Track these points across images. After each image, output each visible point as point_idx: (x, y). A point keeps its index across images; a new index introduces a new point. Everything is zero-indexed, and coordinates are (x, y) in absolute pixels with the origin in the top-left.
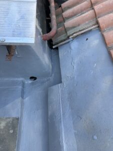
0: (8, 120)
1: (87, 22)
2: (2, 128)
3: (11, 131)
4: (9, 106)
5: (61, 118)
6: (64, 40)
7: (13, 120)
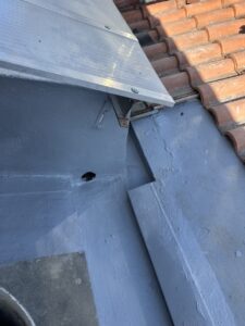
0: (65, 259)
1: (177, 88)
2: (57, 277)
3: (79, 281)
4: (57, 231)
5: (173, 238)
6: (142, 112)
7: (74, 259)
